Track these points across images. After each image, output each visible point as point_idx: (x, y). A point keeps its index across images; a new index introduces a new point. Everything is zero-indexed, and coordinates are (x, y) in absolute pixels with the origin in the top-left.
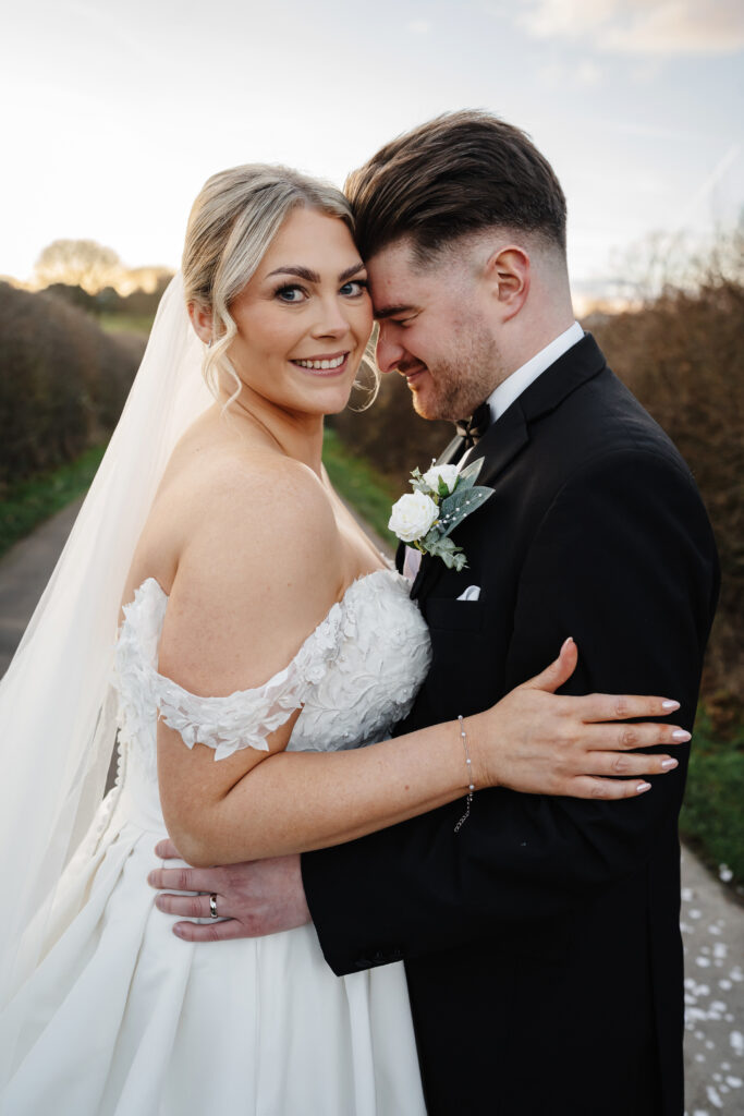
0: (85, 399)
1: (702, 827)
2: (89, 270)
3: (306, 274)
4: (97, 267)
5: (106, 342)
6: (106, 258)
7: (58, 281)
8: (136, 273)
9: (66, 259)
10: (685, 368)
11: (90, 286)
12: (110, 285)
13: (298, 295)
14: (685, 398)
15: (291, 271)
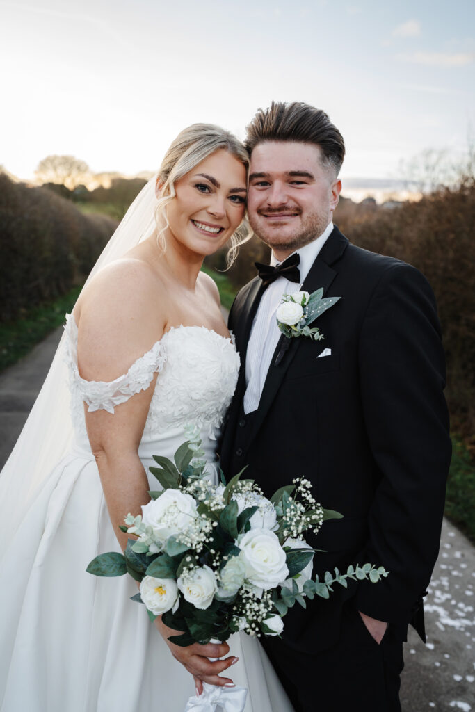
0: (72, 256)
1: (466, 515)
2: (69, 175)
3: (213, 181)
4: (74, 172)
5: (84, 220)
6: (81, 168)
7: (50, 181)
8: (98, 176)
9: (55, 169)
10: (452, 236)
11: (70, 185)
12: (82, 184)
13: (207, 191)
14: (451, 255)
15: (207, 177)
